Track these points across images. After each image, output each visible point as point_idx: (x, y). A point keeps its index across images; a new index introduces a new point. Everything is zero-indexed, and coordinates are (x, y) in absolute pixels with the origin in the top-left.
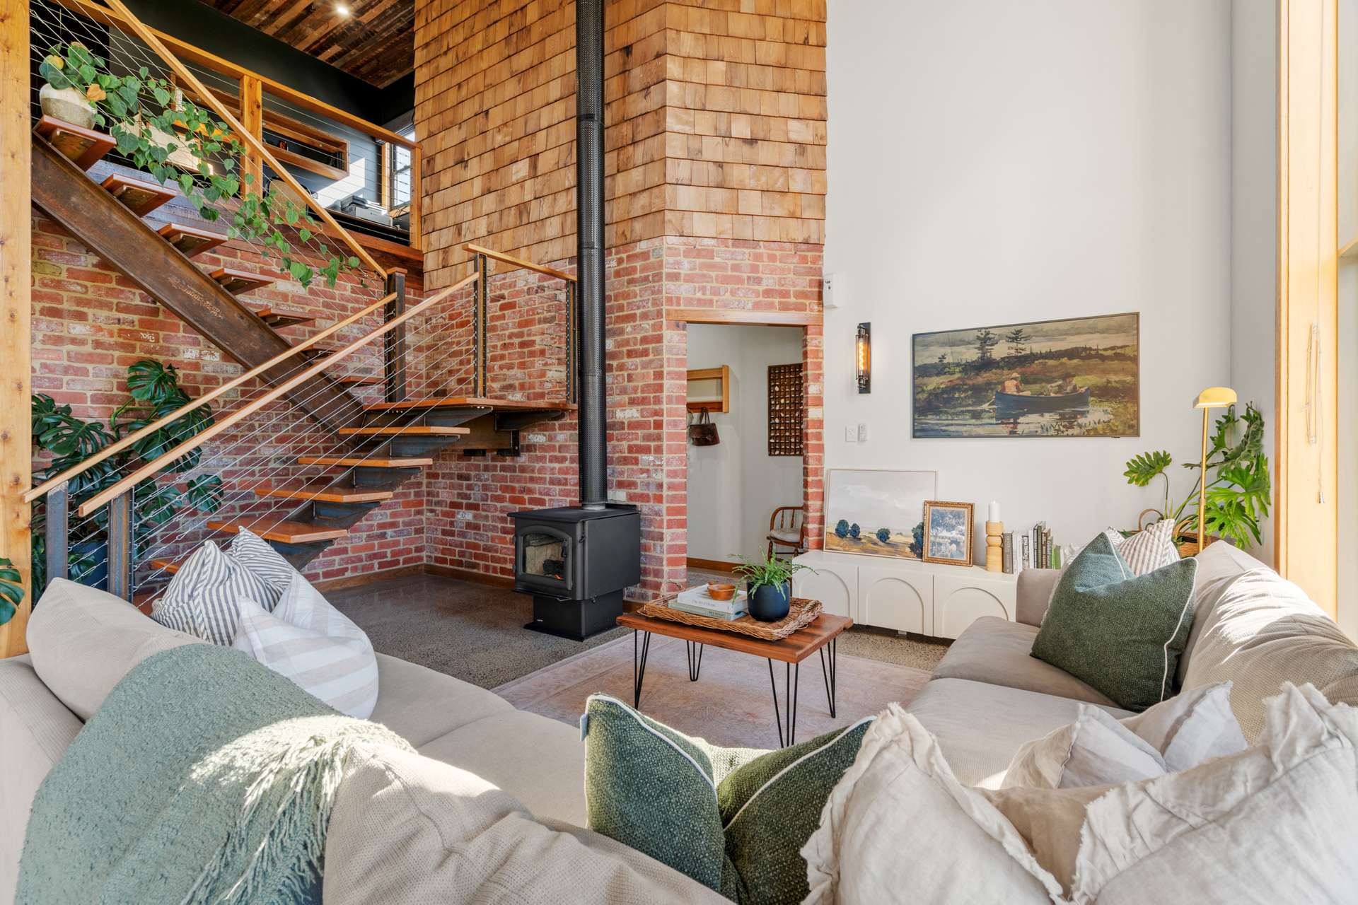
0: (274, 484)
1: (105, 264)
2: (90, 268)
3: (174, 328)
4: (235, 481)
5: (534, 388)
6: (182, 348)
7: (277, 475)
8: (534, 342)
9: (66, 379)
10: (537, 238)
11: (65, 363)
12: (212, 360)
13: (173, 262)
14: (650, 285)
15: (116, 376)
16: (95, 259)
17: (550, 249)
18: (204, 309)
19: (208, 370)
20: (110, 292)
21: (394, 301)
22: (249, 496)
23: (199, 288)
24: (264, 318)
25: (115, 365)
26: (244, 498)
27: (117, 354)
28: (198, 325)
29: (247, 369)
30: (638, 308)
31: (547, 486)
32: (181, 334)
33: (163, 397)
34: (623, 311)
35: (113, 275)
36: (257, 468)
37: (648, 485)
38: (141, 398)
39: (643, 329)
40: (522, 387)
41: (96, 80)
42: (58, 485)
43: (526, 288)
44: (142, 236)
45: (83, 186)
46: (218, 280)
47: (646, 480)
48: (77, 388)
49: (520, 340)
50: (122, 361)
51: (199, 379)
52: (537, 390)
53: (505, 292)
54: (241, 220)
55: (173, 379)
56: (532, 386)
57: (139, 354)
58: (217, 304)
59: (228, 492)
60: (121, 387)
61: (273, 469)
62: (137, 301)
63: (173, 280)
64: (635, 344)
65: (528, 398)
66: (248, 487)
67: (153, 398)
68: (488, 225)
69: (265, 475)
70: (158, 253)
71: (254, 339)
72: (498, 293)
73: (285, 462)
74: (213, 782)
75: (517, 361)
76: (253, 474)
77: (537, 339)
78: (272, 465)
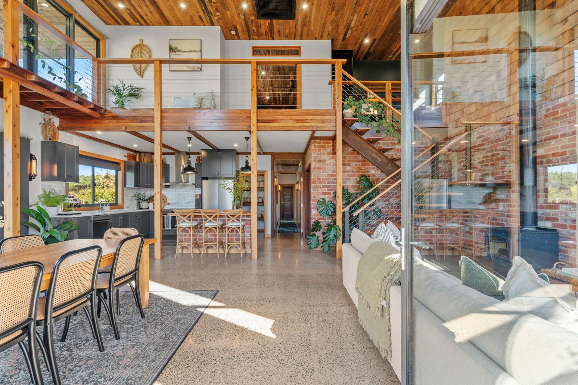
0: (395, 211)
1: (354, 150)
2: (351, 152)
3: (369, 165)
4: (384, 210)
5: (499, 174)
6: (371, 170)
7: (396, 208)
8: (499, 154)
9: (346, 181)
10: (500, 108)
11: (346, 177)
12: (378, 173)
13: (370, 147)
14: (567, 118)
15: (356, 180)
16: (352, 149)
17: (507, 112)
18: (377, 159)
19: (377, 176)
20: (355, 157)
21: (434, 147)
22: (388, 215)
23: (376, 153)
24: (392, 159)
25: (356, 177)
26: (386, 215)
27: (356, 174)
28: (375, 164)
29: (388, 176)
30: (560, 131)
31: (506, 218)
32: (371, 166)
33: (367, 185)
34: (549, 134)
35: (356, 152)
36: (390, 206)
37: (566, 220)
38: (362, 185)
39: (562, 142)
40: (493, 174)
41: (354, 105)
42: (347, 208)
43: (494, 131)
44: (363, 142)
45: (351, 132)
46: (380, 150)
47: (565, 217)
48: (349, 184)
49: (491, 154)
50: (358, 176)
51: (375, 179)
52: (500, 175)
53: (484, 134)
54: (386, 131)
55: (369, 180)
56: (497, 173)
57: (361, 173)
58: (380, 157)
59: (383, 213)
60: (358, 183)
61: (395, 207)
62: (361, 159)
63: (369, 152)
64: (557, 150)
65: (496, 179)
66: (387, 212)
67: (364, 186)
68: (476, 107)
69: (392, 208)
70: (366, 145)
71: (389, 167)
72: (481, 134)
73: (398, 205)
74: (388, 259)
75: (490, 163)
76: (389, 208)
77: (501, 152)
78: (394, 205)
